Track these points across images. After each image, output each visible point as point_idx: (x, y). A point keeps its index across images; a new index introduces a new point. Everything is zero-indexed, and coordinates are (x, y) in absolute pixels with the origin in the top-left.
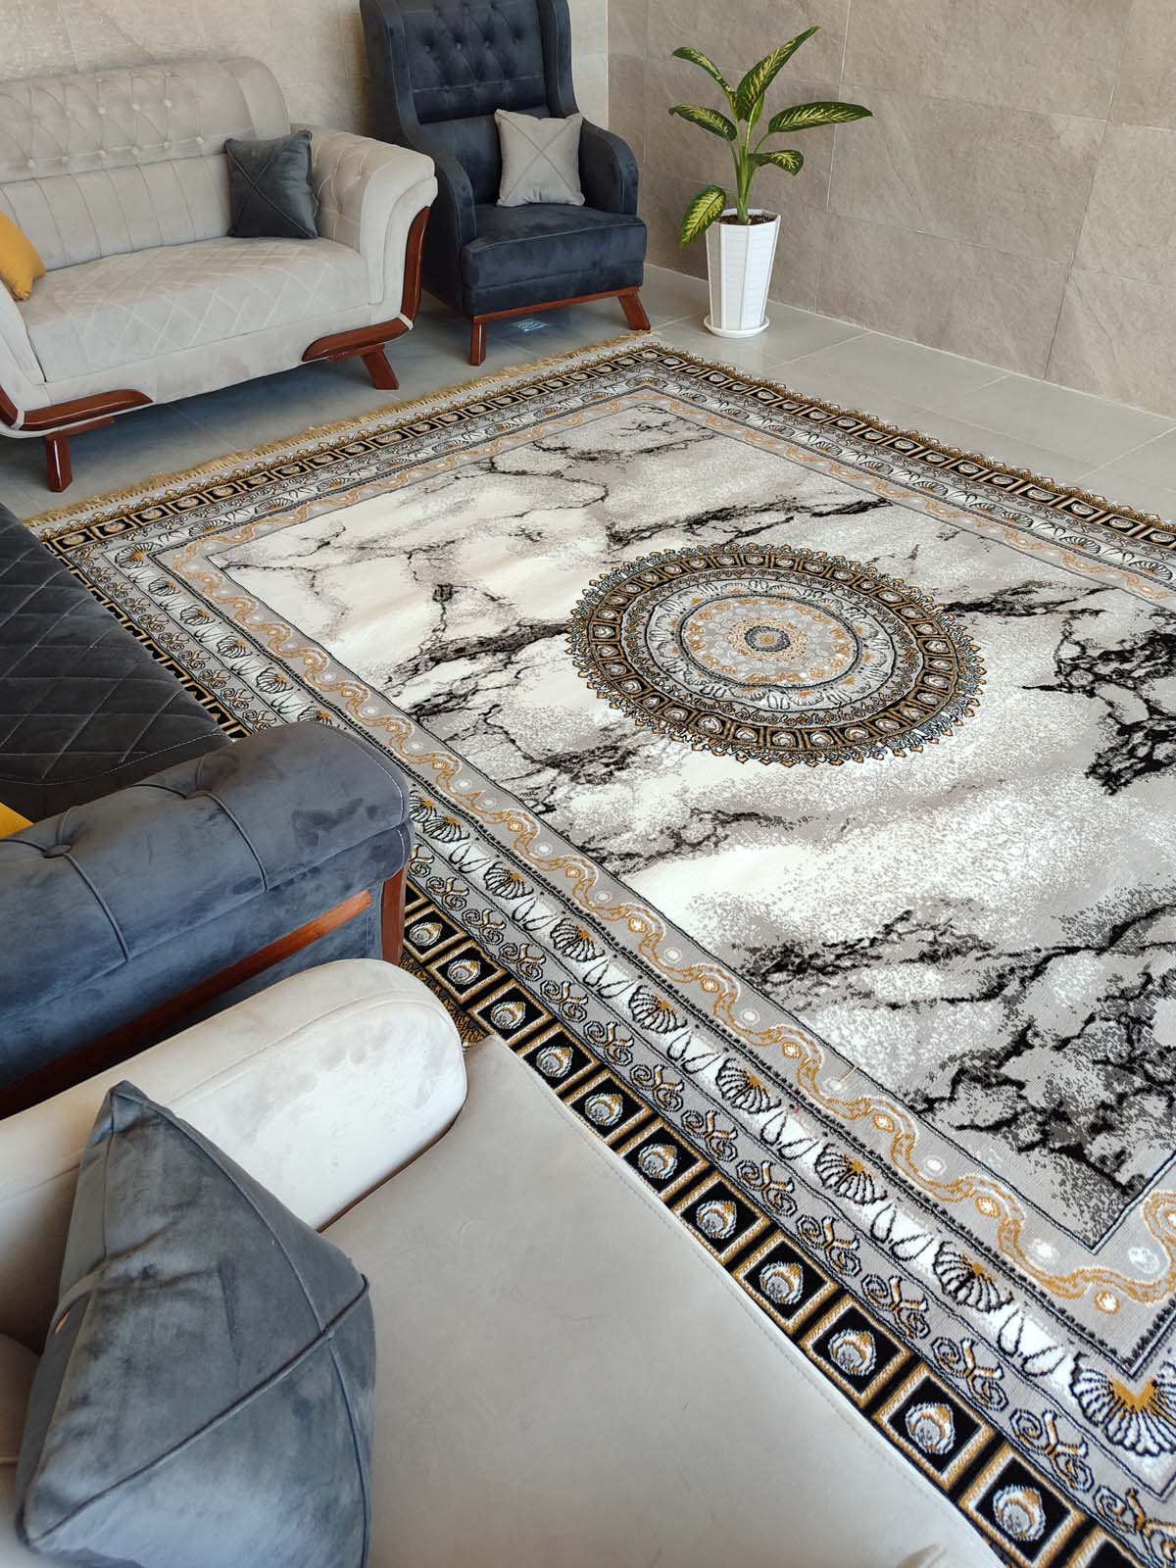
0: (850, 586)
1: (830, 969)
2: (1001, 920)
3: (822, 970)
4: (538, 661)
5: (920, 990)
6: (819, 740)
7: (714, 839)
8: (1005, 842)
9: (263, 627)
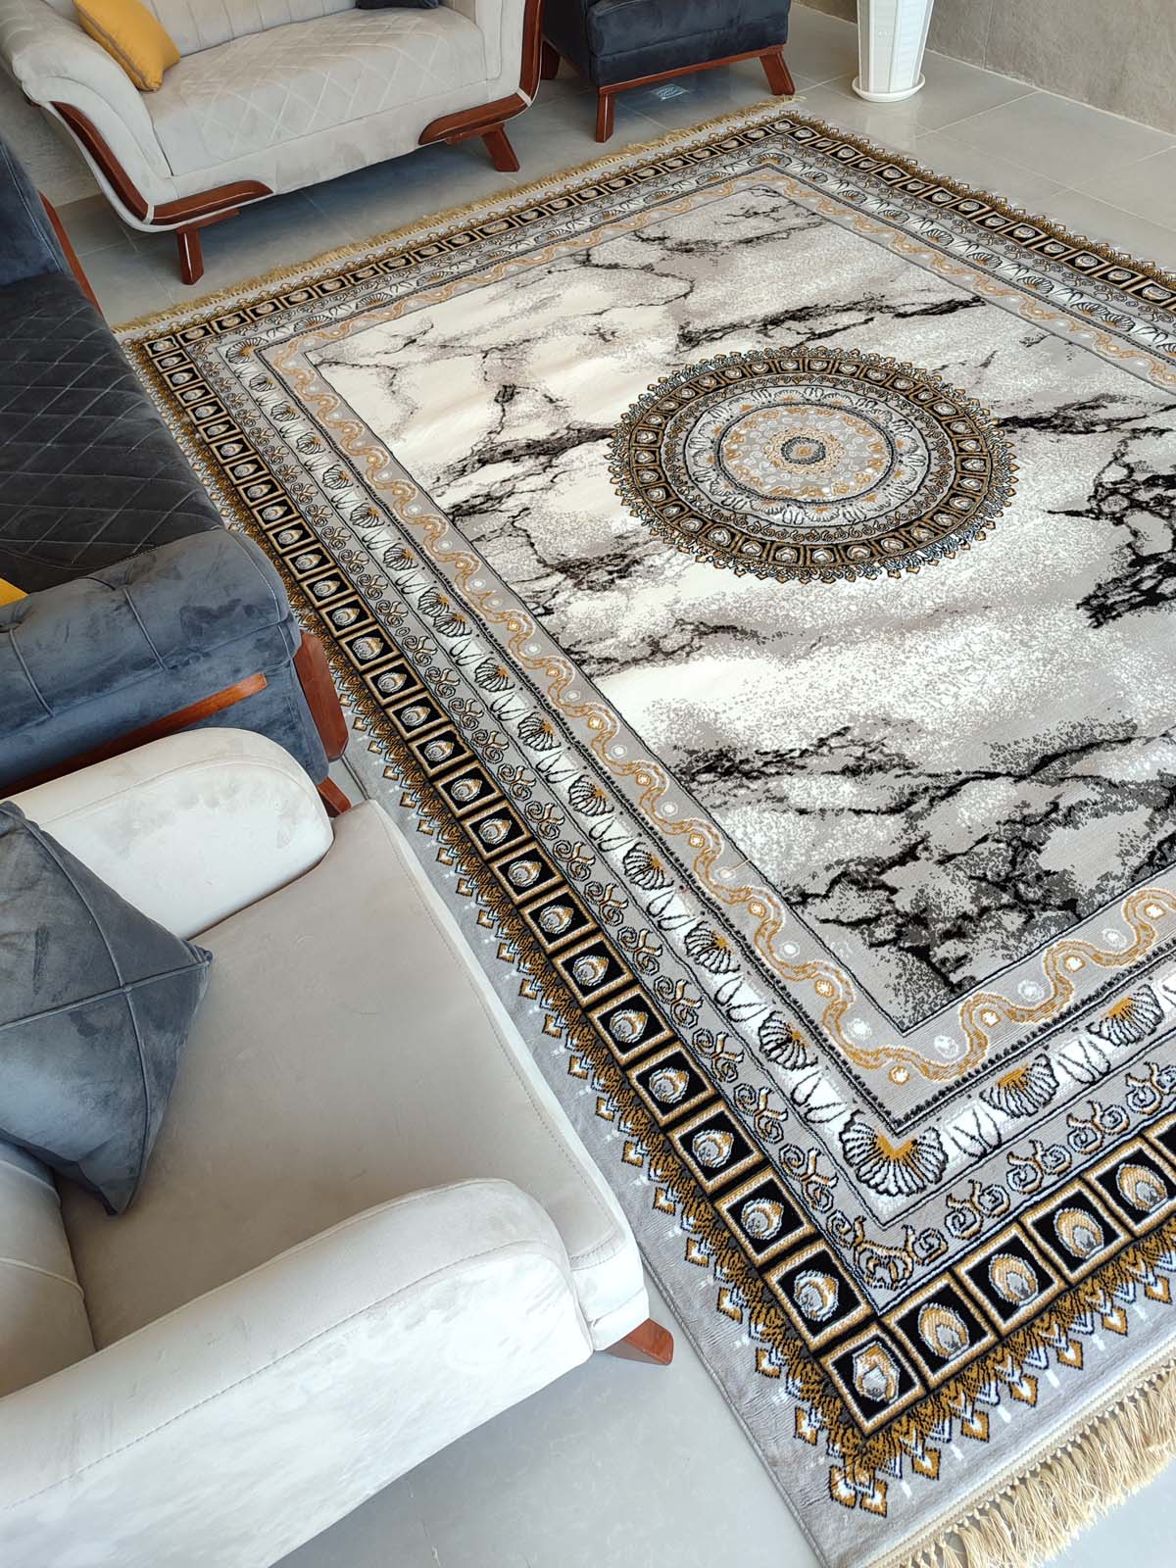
0: (907, 397)
1: (755, 774)
2: (934, 742)
3: (747, 775)
4: (577, 464)
5: (832, 800)
6: (821, 558)
7: (688, 649)
8: (967, 668)
9: (339, 424)
